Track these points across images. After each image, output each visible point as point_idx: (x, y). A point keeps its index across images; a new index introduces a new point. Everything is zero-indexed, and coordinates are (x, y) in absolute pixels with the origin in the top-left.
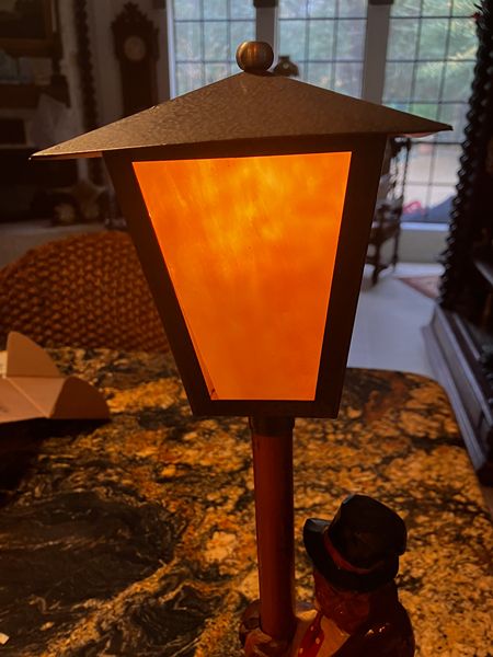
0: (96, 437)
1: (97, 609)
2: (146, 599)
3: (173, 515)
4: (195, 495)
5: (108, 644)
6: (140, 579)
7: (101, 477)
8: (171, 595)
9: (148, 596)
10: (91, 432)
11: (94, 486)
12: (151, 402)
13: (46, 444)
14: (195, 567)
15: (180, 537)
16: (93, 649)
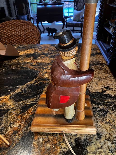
0: (16, 60)
1: (20, 87)
2: (31, 84)
3: (36, 71)
4: (41, 67)
5: (23, 92)
6: (29, 82)
7: (18, 66)
8: (37, 83)
9: (32, 84)
10: (15, 59)
11: (17, 68)
12: (29, 53)
13: (5, 62)
14: (42, 78)
15: (38, 74)
16: (20, 93)
